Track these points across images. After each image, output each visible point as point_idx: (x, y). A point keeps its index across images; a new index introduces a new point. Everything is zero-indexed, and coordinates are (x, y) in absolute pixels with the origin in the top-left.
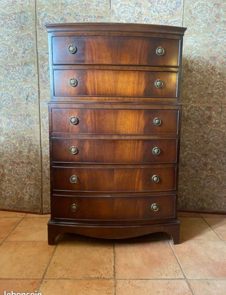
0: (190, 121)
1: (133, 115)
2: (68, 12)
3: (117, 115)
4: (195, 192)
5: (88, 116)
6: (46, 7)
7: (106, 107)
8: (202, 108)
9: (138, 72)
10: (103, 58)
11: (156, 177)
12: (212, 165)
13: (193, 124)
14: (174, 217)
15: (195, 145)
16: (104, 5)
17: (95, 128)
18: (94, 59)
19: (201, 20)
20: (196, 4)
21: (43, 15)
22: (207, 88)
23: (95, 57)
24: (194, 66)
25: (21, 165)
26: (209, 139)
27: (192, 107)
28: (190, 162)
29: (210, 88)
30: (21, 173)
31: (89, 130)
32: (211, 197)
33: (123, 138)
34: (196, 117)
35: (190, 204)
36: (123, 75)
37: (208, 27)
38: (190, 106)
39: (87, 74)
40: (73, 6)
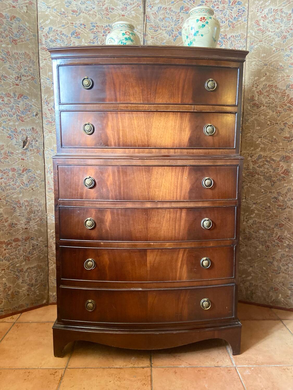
0: (257, 176)
1: (174, 174)
2: (82, 22)
3: (151, 174)
4: (265, 277)
5: (109, 176)
6: (51, 17)
7: (135, 162)
8: (274, 159)
9: (180, 114)
10: (131, 95)
11: (206, 260)
12: (290, 240)
13: (262, 181)
14: (233, 317)
15: (264, 210)
16: (133, 8)
17: (120, 193)
18: (118, 96)
19: (273, 34)
20: (266, 11)
21: (46, 29)
22: (282, 130)
23: (120, 95)
24: (263, 100)
25: (14, 244)
26: (286, 204)
27: (260, 157)
28: (257, 234)
29: (287, 129)
30: (15, 257)
31: (110, 195)
32: (290, 286)
33: (159, 206)
34: (266, 170)
35: (258, 294)
36: (159, 118)
37: (284, 42)
38: (257, 155)
39: (107, 117)
40: (89, 14)
